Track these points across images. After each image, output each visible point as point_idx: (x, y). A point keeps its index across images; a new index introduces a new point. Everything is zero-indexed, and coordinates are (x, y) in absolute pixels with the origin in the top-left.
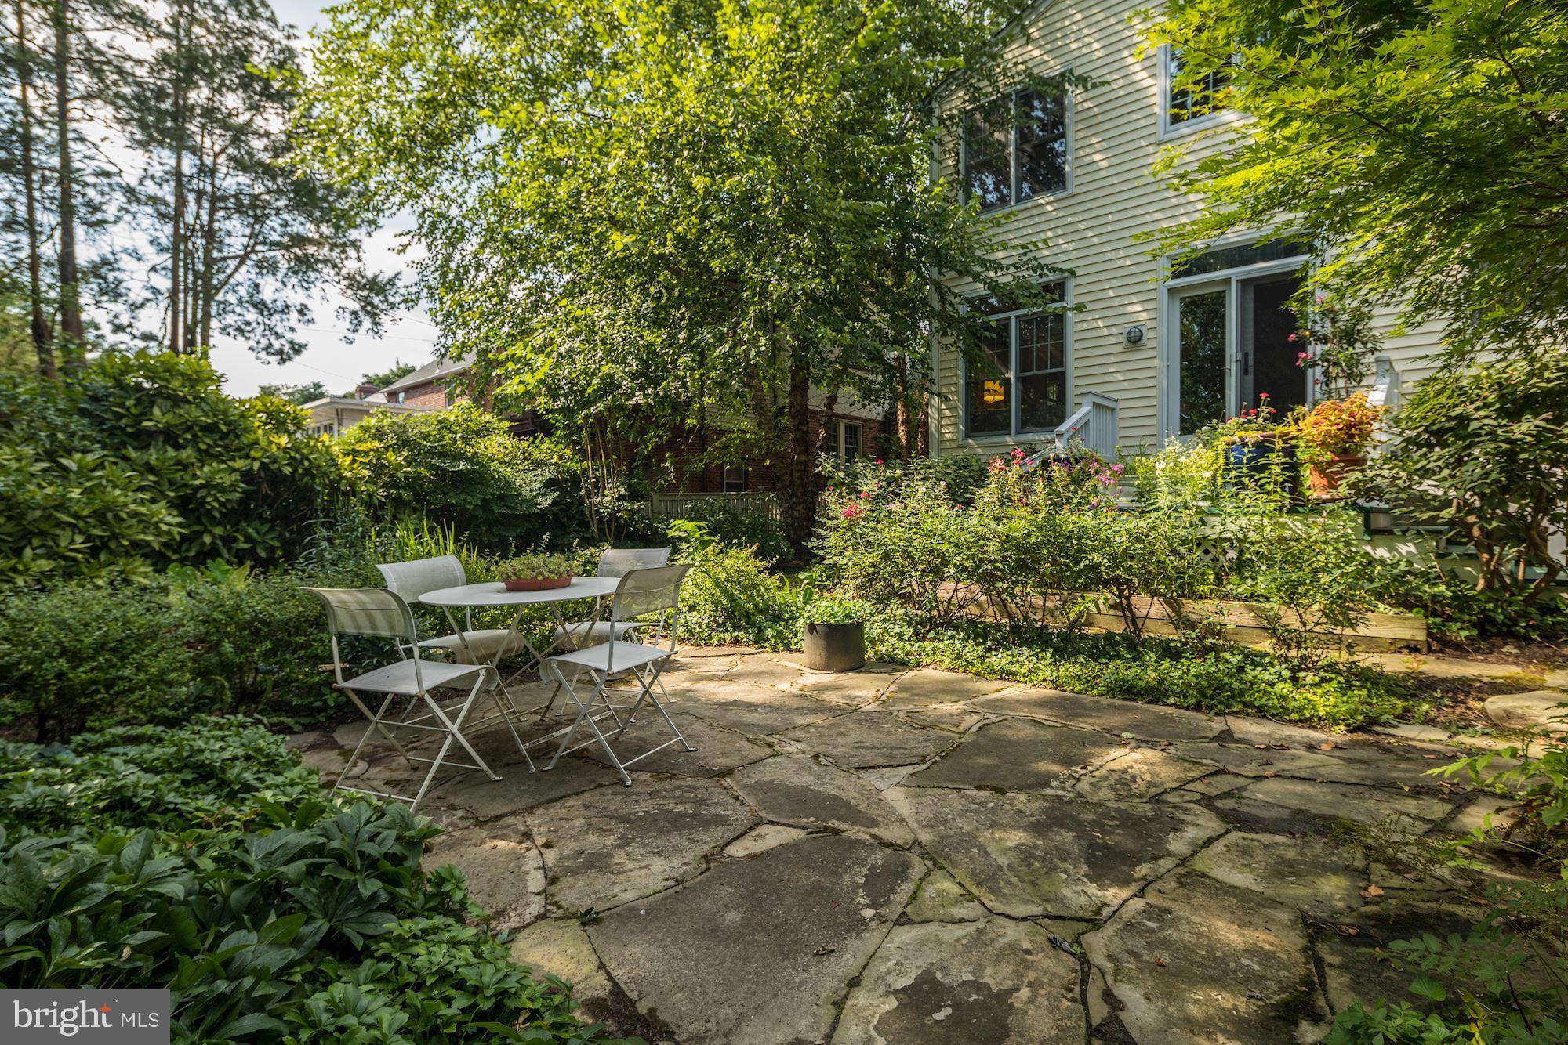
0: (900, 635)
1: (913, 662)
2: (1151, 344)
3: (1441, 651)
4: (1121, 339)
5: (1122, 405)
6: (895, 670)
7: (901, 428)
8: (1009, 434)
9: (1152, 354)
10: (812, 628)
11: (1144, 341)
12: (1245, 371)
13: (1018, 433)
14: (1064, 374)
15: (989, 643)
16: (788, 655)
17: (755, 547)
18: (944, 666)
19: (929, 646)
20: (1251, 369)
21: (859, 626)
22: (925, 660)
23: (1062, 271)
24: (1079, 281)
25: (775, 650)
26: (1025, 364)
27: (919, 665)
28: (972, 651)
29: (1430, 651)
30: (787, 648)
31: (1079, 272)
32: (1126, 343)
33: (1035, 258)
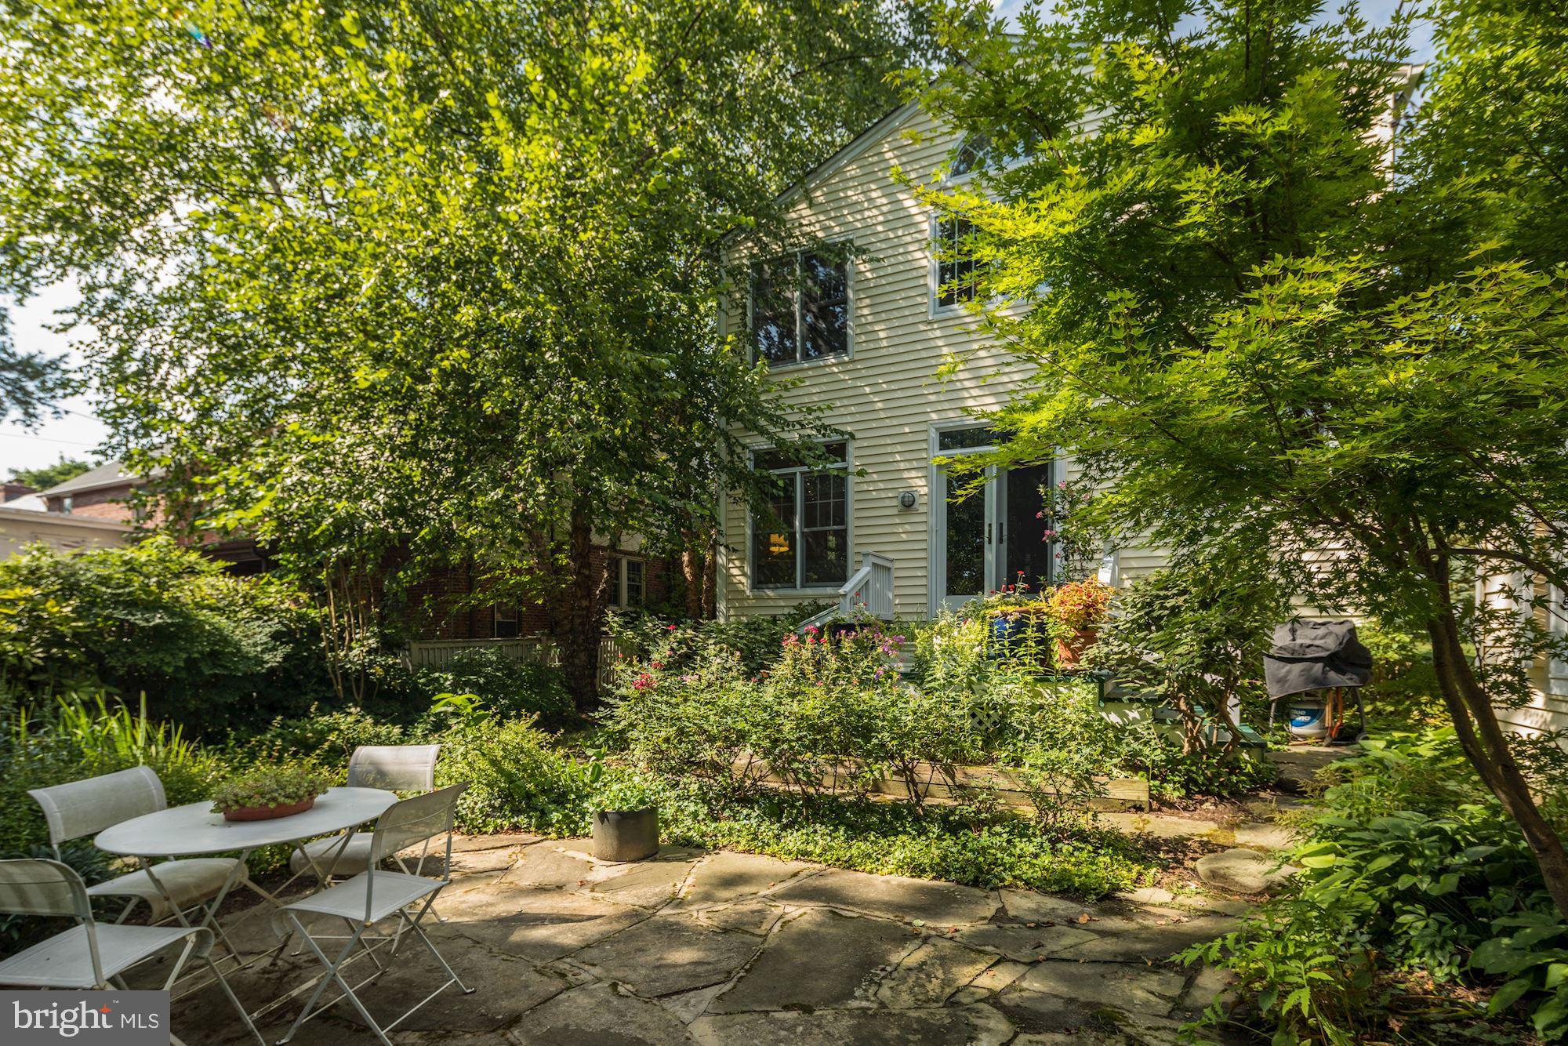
0: (695, 815)
1: (710, 845)
2: (922, 509)
3: (1159, 810)
4: (895, 502)
5: (897, 565)
6: (691, 856)
7: (687, 570)
8: (795, 587)
9: (923, 518)
10: (603, 816)
11: (916, 505)
12: (1000, 541)
13: (803, 586)
14: (845, 531)
15: (784, 821)
16: (576, 842)
17: (535, 717)
18: (741, 848)
19: (724, 825)
20: (1005, 538)
21: (653, 811)
22: (722, 841)
23: (842, 433)
24: (858, 444)
25: (561, 837)
26: (808, 521)
27: (715, 847)
28: (768, 830)
29: (1151, 810)
30: (573, 833)
31: (858, 435)
32: (900, 507)
33: (819, 418)
